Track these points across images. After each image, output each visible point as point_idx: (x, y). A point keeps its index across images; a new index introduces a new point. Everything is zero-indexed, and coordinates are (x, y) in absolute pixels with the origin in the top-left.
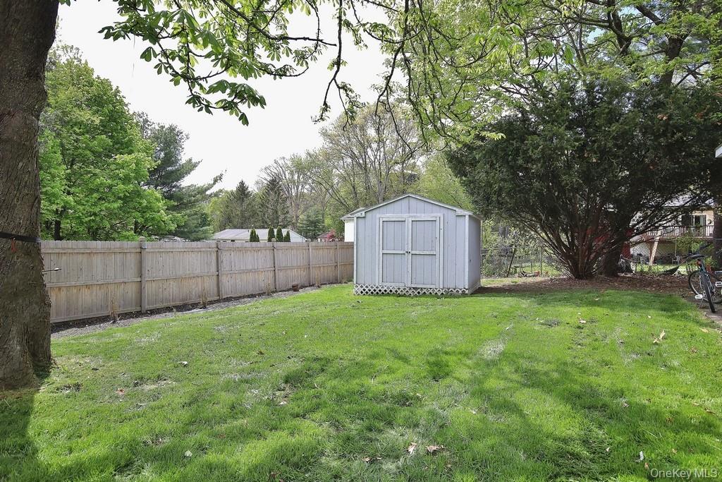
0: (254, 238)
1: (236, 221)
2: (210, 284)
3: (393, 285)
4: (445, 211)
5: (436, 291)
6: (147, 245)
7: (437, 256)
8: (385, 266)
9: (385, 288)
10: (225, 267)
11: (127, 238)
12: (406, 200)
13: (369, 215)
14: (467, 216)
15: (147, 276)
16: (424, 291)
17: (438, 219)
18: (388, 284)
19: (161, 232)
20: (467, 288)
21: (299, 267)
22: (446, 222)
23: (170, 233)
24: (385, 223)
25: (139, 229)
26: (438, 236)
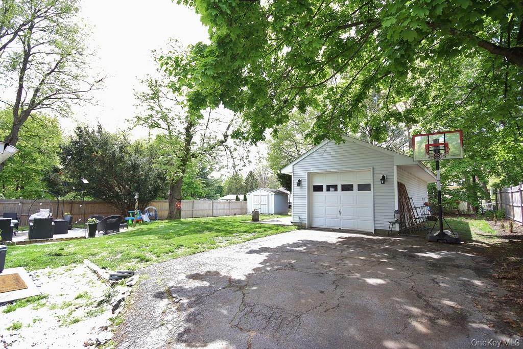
0: (237, 199)
1: (233, 191)
2: (210, 212)
4: (269, 193)
5: (267, 214)
6: (195, 201)
7: (267, 205)
10: (215, 207)
11: (188, 199)
14: (274, 194)
15: (194, 209)
17: (267, 195)
19: (200, 196)
21: (238, 209)
22: (269, 196)
23: (203, 197)
24: (255, 196)
25: (192, 195)
26: (267, 199)
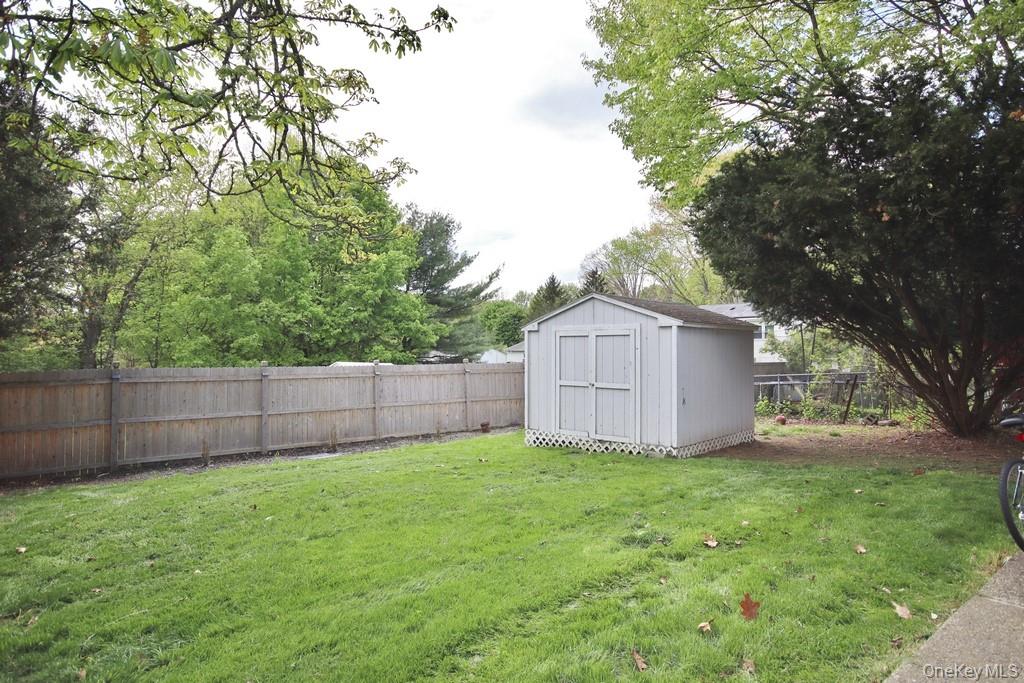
2: (362, 421)
3: (574, 434)
4: (643, 320)
5: (630, 448)
7: (632, 391)
8: (563, 404)
9: (563, 438)
12: (590, 304)
13: (543, 326)
14: (675, 329)
15: (270, 409)
16: (614, 446)
17: (632, 333)
18: (567, 433)
20: (675, 446)
22: (644, 336)
24: (563, 339)
26: (632, 360)
